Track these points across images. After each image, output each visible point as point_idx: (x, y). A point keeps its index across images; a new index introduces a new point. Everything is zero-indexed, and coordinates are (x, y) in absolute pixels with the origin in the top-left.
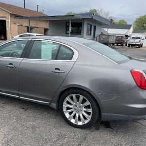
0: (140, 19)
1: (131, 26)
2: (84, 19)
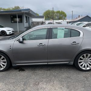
0: (46, 12)
1: (44, 16)
2: (23, 13)
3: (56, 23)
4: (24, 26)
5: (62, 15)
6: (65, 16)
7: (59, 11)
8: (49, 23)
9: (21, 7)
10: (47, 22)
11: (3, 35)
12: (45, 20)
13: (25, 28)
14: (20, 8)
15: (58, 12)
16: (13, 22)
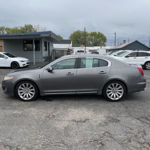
1: (71, 41)
3: (90, 51)
4: (42, 55)
5: (99, 39)
6: (105, 40)
7: (96, 33)
8: (78, 51)
9: (35, 26)
10: (76, 49)
11: (15, 67)
12: (72, 47)
13: (44, 58)
14: (33, 27)
15: (93, 34)
16: (26, 49)
